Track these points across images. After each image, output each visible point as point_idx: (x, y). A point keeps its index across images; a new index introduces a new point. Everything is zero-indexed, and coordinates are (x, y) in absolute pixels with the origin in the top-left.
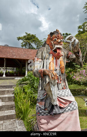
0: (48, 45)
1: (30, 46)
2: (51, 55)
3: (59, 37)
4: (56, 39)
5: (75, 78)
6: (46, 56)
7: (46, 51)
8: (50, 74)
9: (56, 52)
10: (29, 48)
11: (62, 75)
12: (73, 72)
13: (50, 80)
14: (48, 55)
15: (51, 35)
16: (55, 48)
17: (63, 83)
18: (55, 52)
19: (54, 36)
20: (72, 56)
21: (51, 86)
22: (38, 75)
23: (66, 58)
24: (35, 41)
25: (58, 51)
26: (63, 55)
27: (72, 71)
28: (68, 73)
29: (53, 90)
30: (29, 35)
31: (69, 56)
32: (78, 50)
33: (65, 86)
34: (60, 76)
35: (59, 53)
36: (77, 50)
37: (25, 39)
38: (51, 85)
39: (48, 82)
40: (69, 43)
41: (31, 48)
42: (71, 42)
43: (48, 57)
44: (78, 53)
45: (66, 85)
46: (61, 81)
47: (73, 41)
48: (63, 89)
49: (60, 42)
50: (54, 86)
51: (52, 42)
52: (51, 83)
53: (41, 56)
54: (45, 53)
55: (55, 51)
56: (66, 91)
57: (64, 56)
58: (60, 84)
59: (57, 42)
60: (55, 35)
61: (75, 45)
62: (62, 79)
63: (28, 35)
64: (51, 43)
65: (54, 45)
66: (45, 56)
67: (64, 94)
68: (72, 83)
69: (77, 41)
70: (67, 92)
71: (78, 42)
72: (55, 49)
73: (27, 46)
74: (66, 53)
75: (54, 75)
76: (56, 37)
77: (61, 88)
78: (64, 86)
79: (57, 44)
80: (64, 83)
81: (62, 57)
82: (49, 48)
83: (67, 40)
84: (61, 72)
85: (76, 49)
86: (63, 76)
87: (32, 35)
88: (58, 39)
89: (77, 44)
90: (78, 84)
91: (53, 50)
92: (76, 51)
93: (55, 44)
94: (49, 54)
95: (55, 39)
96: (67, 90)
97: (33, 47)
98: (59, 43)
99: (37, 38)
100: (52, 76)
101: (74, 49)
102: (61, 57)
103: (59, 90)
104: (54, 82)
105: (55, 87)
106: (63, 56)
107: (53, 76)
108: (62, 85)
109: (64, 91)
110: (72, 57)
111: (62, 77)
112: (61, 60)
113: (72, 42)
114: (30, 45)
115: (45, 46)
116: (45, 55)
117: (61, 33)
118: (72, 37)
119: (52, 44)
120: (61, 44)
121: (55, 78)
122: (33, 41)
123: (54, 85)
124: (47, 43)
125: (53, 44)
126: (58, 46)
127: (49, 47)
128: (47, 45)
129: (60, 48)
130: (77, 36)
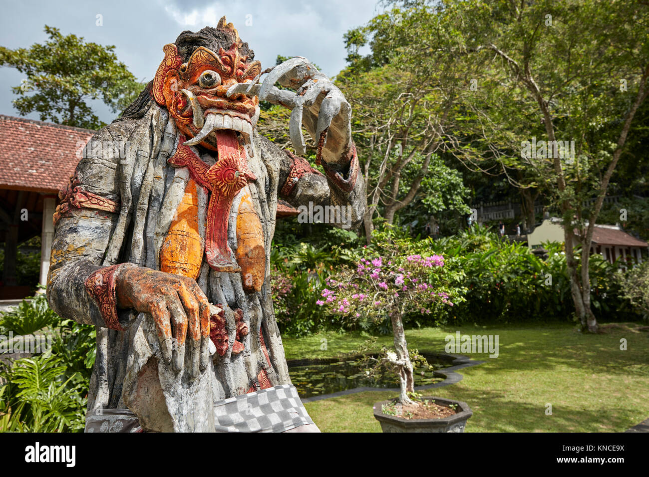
0: (163, 107)
1: (77, 111)
2: (182, 173)
3: (231, 64)
4: (216, 76)
5: (330, 299)
6: (150, 178)
7: (147, 148)
8: (163, 305)
9: (215, 155)
10: (72, 123)
11: (251, 299)
12: (321, 267)
13: (162, 348)
14: (161, 173)
15: (184, 50)
16: (204, 133)
17: (255, 348)
18: (208, 159)
19: (204, 56)
20: (310, 186)
21: (169, 387)
22: (80, 309)
23: (275, 197)
24: (112, 85)
25: (225, 152)
26: (260, 174)
27: (319, 258)
28: (298, 268)
29: (179, 412)
30: (70, 42)
31: (295, 186)
32: (341, 151)
33: (271, 370)
34: (234, 305)
35: (230, 166)
36: (335, 150)
37: (46, 68)
38: (165, 376)
39: (142, 361)
40: (288, 104)
41: (85, 125)
42: (300, 101)
43: (160, 186)
44: (346, 170)
45: (272, 358)
46: (241, 337)
47: (311, 94)
48: (253, 385)
49: (240, 99)
50: (190, 385)
51: (190, 94)
52: (171, 366)
53: (111, 177)
54: (143, 161)
55: (208, 149)
56: (273, 397)
57: (262, 183)
58: (234, 356)
59: (217, 95)
60: (211, 51)
61: (327, 118)
62: (247, 324)
63: (62, 46)
64: (184, 96)
65: (197, 114)
66: (138, 180)
67: (260, 420)
68: (317, 322)
69: (337, 98)
70: (277, 407)
71: (343, 104)
72: (207, 139)
73: (54, 112)
74: (276, 166)
75: (188, 311)
76: (214, 65)
77: (244, 382)
78: (261, 367)
79: (220, 107)
80: (263, 348)
81: (253, 185)
82: (170, 128)
83: (277, 85)
84: (240, 285)
85: (328, 146)
86: (254, 308)
87: (87, 46)
88: (226, 76)
89: (337, 118)
90: (347, 329)
91: (195, 140)
92: (330, 156)
93: (206, 108)
94: (170, 167)
95: (209, 76)
96: (281, 394)
97: (95, 118)
98: (233, 104)
99: (123, 67)
100: (172, 321)
101: (320, 143)
102: (244, 192)
103: (228, 396)
104: (189, 354)
105: (194, 388)
106: (255, 182)
107: (181, 319)
108: (247, 364)
109: (263, 398)
110: (310, 192)
111: (249, 315)
112: (245, 205)
113: (308, 104)
114: (73, 104)
115: (141, 116)
116: (139, 174)
117: (245, 45)
118: (308, 69)
119: (186, 103)
120: (243, 110)
121: (197, 328)
122: (97, 82)
123: (189, 380)
124: (157, 95)
125: (192, 103)
126: (227, 122)
127: (170, 124)
128: (154, 111)
129: (238, 133)
130: (342, 80)
